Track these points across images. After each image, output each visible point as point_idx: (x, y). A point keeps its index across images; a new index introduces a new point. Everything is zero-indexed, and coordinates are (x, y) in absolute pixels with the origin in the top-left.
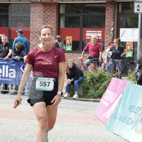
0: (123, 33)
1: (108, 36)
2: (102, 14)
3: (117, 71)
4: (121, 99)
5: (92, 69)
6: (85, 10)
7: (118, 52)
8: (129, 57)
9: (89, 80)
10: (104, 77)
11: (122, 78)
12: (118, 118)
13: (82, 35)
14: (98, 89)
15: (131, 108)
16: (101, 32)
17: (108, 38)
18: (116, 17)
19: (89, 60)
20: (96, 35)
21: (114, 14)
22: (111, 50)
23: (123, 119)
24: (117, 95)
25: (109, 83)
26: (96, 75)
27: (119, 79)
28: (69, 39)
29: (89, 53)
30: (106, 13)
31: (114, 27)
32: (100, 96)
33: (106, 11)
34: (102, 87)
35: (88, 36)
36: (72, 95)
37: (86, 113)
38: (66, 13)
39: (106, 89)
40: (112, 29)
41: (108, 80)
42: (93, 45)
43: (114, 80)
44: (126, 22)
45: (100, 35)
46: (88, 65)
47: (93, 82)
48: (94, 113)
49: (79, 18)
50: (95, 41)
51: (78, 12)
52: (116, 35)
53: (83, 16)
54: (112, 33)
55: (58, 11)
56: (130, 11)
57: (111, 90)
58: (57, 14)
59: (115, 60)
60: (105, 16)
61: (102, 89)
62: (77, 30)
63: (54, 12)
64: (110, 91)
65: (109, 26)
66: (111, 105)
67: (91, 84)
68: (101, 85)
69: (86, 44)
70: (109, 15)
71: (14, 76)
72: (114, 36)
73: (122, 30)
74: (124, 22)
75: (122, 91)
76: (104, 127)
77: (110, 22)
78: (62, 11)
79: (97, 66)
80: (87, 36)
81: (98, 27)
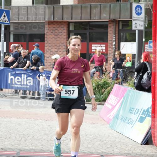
0: (123, 47)
1: (110, 49)
2: (105, 31)
3: (119, 79)
4: (122, 102)
5: (98, 77)
6: (91, 28)
7: (119, 62)
8: (129, 67)
9: (95, 86)
10: (107, 83)
11: (123, 84)
12: (120, 118)
13: (89, 48)
14: (102, 94)
15: (131, 110)
16: (105, 45)
17: (110, 51)
18: (117, 33)
19: (95, 69)
20: (101, 49)
21: (116, 30)
22: (113, 61)
23: (124, 120)
24: (118, 99)
25: (112, 88)
26: (101, 82)
27: (120, 86)
29: (95, 64)
30: (109, 30)
31: (115, 41)
32: (105, 100)
33: (109, 28)
34: (106, 92)
35: (94, 49)
37: (93, 115)
38: (75, 29)
39: (109, 94)
40: (114, 43)
41: (111, 87)
42: (98, 57)
43: (116, 86)
44: (126, 37)
45: (104, 48)
46: (94, 74)
47: (98, 88)
48: (99, 114)
49: (85, 34)
50: (99, 53)
51: (86, 29)
52: (117, 48)
53: (90, 32)
54: (114, 46)
55: (68, 29)
56: (129, 28)
57: (114, 95)
58: (67, 31)
59: (117, 69)
60: (107, 32)
61: (106, 94)
63: (65, 29)
64: (112, 95)
65: (112, 40)
66: (114, 107)
67: (97, 90)
68: (105, 91)
69: (92, 56)
70: (112, 31)
71: (32, 84)
72: (115, 49)
73: (122, 44)
74: (124, 37)
75: (123, 96)
76: (108, 126)
77: (112, 37)
78: (71, 28)
79: (101, 74)
80: (92, 49)
81: (102, 41)
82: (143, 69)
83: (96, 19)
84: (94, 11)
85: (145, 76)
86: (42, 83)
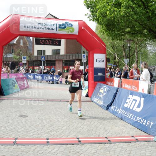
6: (70, 62)
13: (69, 68)
20: (73, 68)
28: (66, 69)
36: (67, 83)
49: (68, 63)
62: (68, 66)
63: (62, 62)
71: (52, 79)
78: (64, 62)
82: (85, 74)
83: (71, 59)
84: (71, 57)
85: (86, 76)
86: (55, 79)
